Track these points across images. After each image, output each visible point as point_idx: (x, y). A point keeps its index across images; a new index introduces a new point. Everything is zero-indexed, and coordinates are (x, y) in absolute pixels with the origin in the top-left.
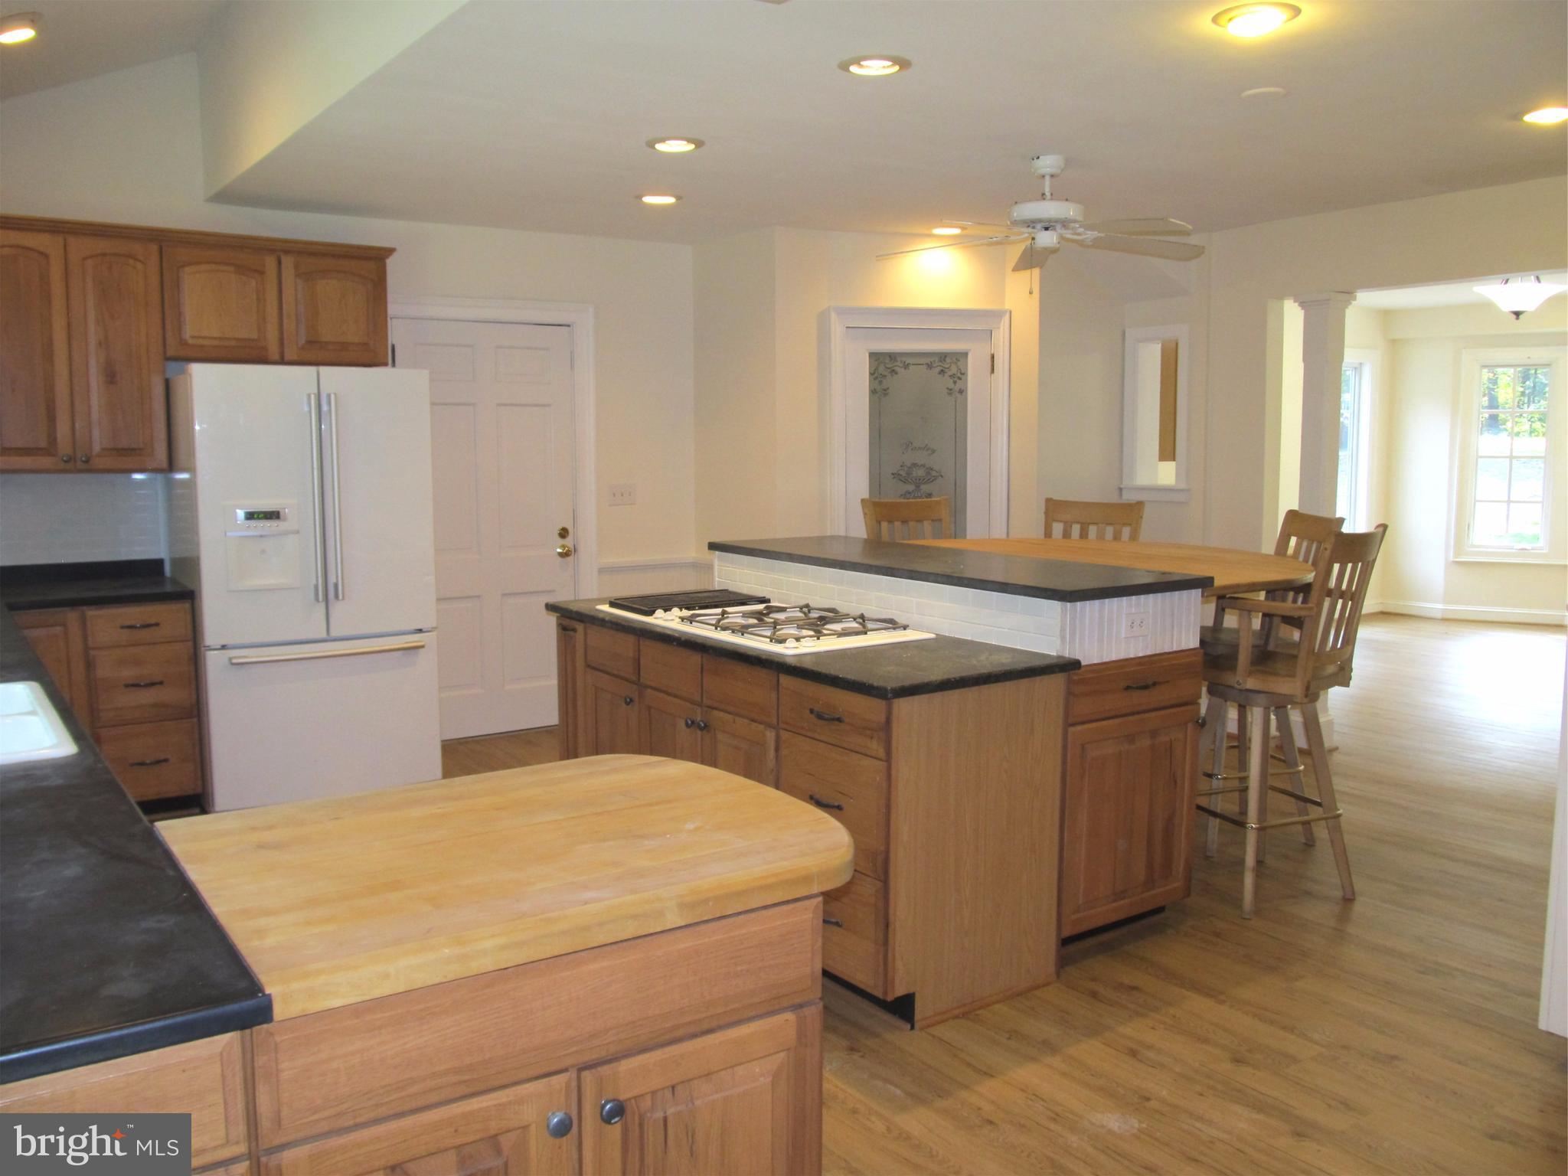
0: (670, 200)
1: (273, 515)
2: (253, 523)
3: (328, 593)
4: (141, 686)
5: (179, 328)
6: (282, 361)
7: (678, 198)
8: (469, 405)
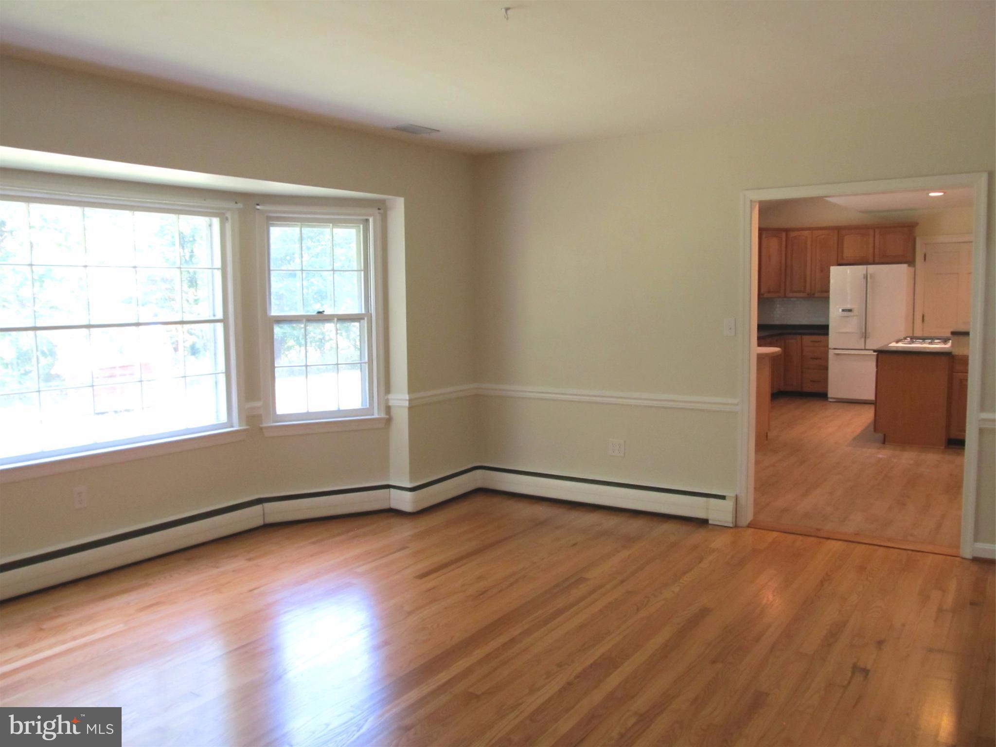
1: (850, 310)
2: (844, 313)
3: (865, 336)
4: (816, 359)
5: (842, 253)
6: (874, 263)
8: (956, 273)
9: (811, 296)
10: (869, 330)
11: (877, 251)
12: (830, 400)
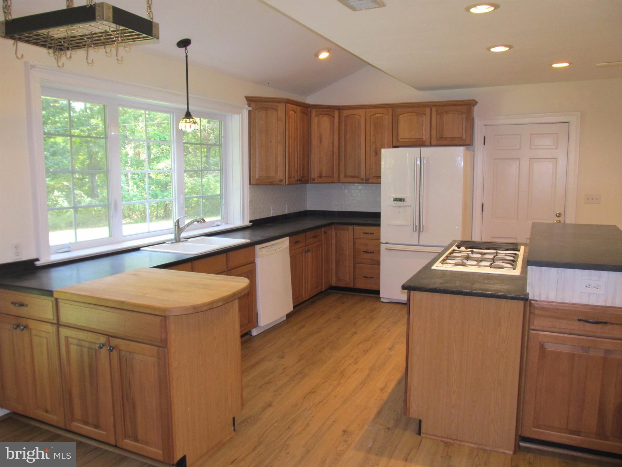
0: (566, 65)
1: (401, 200)
2: (396, 202)
3: (419, 229)
4: (368, 252)
5: (398, 135)
6: (431, 145)
7: (570, 63)
8: (517, 159)
9: (366, 181)
10: (424, 223)
11: (434, 133)
12: (382, 300)
